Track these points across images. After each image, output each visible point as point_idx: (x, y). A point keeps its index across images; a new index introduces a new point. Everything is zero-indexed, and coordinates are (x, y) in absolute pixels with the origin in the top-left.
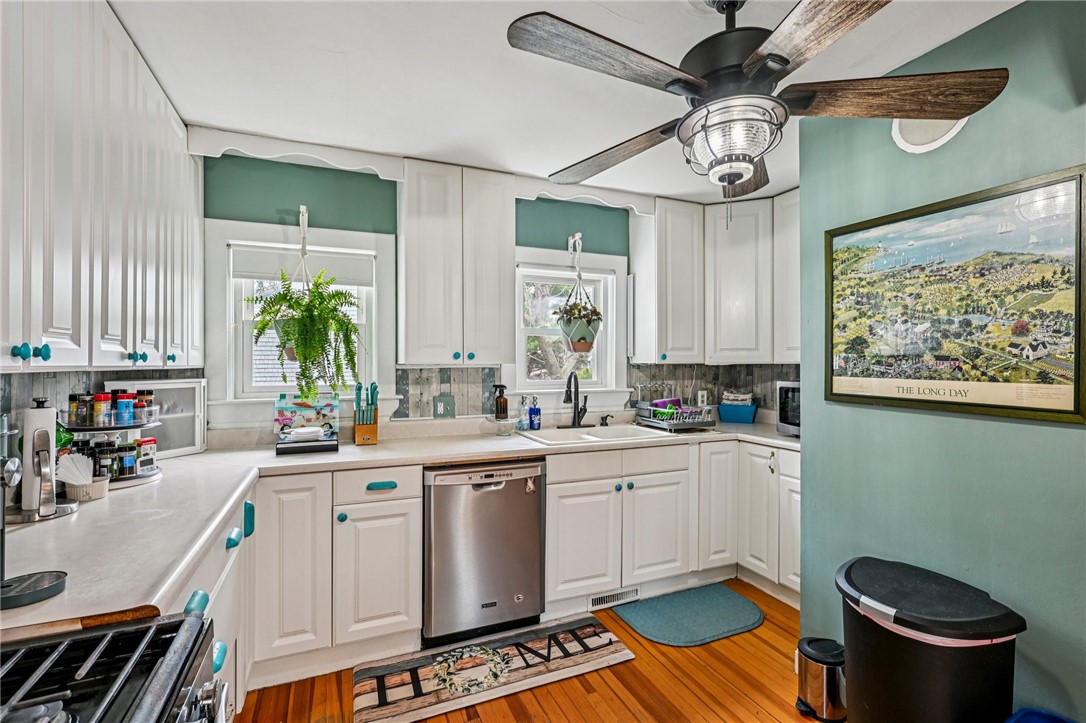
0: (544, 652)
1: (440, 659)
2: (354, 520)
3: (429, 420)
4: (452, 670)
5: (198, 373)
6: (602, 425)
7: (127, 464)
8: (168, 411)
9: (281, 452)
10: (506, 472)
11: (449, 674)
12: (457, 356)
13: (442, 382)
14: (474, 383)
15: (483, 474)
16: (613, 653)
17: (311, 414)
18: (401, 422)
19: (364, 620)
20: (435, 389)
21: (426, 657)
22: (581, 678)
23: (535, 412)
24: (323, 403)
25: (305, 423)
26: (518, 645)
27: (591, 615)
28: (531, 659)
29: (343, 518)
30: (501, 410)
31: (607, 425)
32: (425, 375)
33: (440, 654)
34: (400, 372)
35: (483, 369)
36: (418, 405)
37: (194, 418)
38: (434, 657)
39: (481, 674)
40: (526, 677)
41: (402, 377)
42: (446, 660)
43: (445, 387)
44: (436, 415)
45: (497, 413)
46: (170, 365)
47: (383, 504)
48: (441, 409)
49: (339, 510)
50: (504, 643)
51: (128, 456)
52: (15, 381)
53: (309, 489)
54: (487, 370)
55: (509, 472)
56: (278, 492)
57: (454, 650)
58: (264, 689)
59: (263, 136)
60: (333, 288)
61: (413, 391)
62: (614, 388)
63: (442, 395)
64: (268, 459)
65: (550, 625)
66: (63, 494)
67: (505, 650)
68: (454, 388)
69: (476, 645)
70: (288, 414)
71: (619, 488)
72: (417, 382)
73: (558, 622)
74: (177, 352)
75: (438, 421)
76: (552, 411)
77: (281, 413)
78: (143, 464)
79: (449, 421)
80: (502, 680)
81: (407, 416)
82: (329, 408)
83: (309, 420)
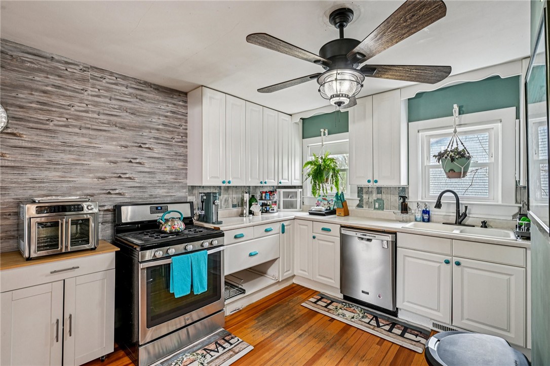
0: (381, 324)
1: (344, 304)
2: (318, 239)
3: (372, 210)
4: (343, 308)
5: (301, 187)
6: (482, 227)
7: (268, 209)
8: (291, 198)
9: (311, 214)
10: (372, 235)
11: (341, 308)
12: (369, 181)
13: (378, 193)
14: (394, 194)
15: (362, 233)
16: (412, 344)
17: (326, 202)
18: (360, 209)
19: (321, 276)
20: (375, 196)
21: (341, 301)
22: (382, 340)
23: (426, 212)
24: (330, 199)
25: (323, 205)
26: (374, 316)
27: (429, 330)
28: (374, 323)
29: (314, 237)
30: (405, 209)
31: (486, 227)
32: (370, 190)
33: (346, 303)
34: (359, 188)
35: (399, 188)
36: (367, 203)
37: (297, 201)
38: (344, 302)
39: (348, 314)
40: (361, 325)
41: (360, 190)
42: (345, 305)
43: (379, 196)
44: (375, 208)
45: (402, 210)
46: (280, 185)
47: (324, 236)
48: (377, 206)
49: (314, 235)
50: (371, 313)
51: (268, 207)
52: (251, 188)
53: (307, 225)
54: (401, 188)
55: (374, 235)
56: (300, 224)
57: (351, 305)
58: (299, 285)
59: (307, 111)
60: (330, 157)
61: (365, 196)
62: (500, 203)
63: (378, 199)
64: (306, 215)
65: (399, 320)
66: (251, 213)
67: (368, 315)
68: (384, 196)
69: (360, 308)
70: (320, 202)
71: (447, 262)
72: (367, 193)
73: (406, 322)
74: (282, 181)
75: (375, 211)
76: (444, 214)
77: (318, 201)
78: (272, 210)
79: (380, 212)
80: (353, 320)
81: (363, 207)
82: (331, 201)
83: (325, 205)
